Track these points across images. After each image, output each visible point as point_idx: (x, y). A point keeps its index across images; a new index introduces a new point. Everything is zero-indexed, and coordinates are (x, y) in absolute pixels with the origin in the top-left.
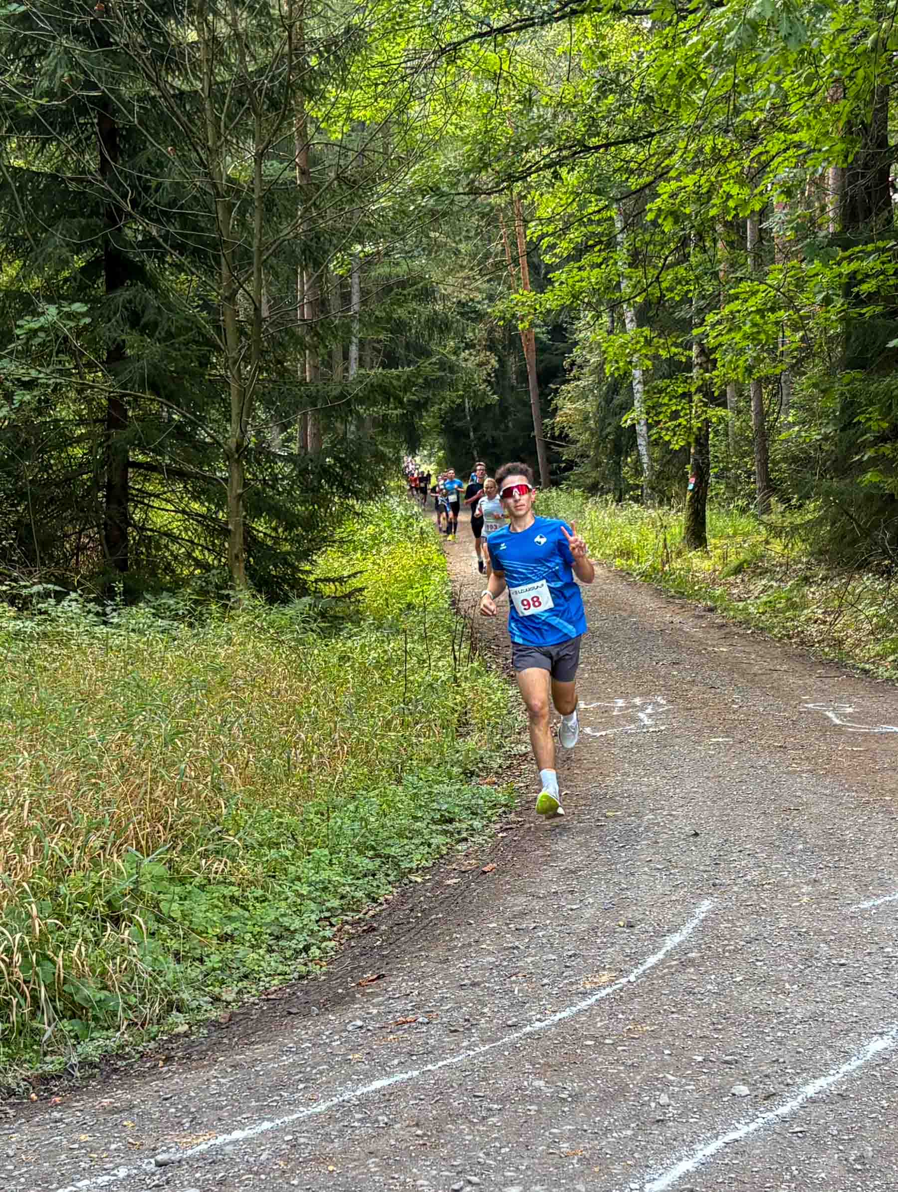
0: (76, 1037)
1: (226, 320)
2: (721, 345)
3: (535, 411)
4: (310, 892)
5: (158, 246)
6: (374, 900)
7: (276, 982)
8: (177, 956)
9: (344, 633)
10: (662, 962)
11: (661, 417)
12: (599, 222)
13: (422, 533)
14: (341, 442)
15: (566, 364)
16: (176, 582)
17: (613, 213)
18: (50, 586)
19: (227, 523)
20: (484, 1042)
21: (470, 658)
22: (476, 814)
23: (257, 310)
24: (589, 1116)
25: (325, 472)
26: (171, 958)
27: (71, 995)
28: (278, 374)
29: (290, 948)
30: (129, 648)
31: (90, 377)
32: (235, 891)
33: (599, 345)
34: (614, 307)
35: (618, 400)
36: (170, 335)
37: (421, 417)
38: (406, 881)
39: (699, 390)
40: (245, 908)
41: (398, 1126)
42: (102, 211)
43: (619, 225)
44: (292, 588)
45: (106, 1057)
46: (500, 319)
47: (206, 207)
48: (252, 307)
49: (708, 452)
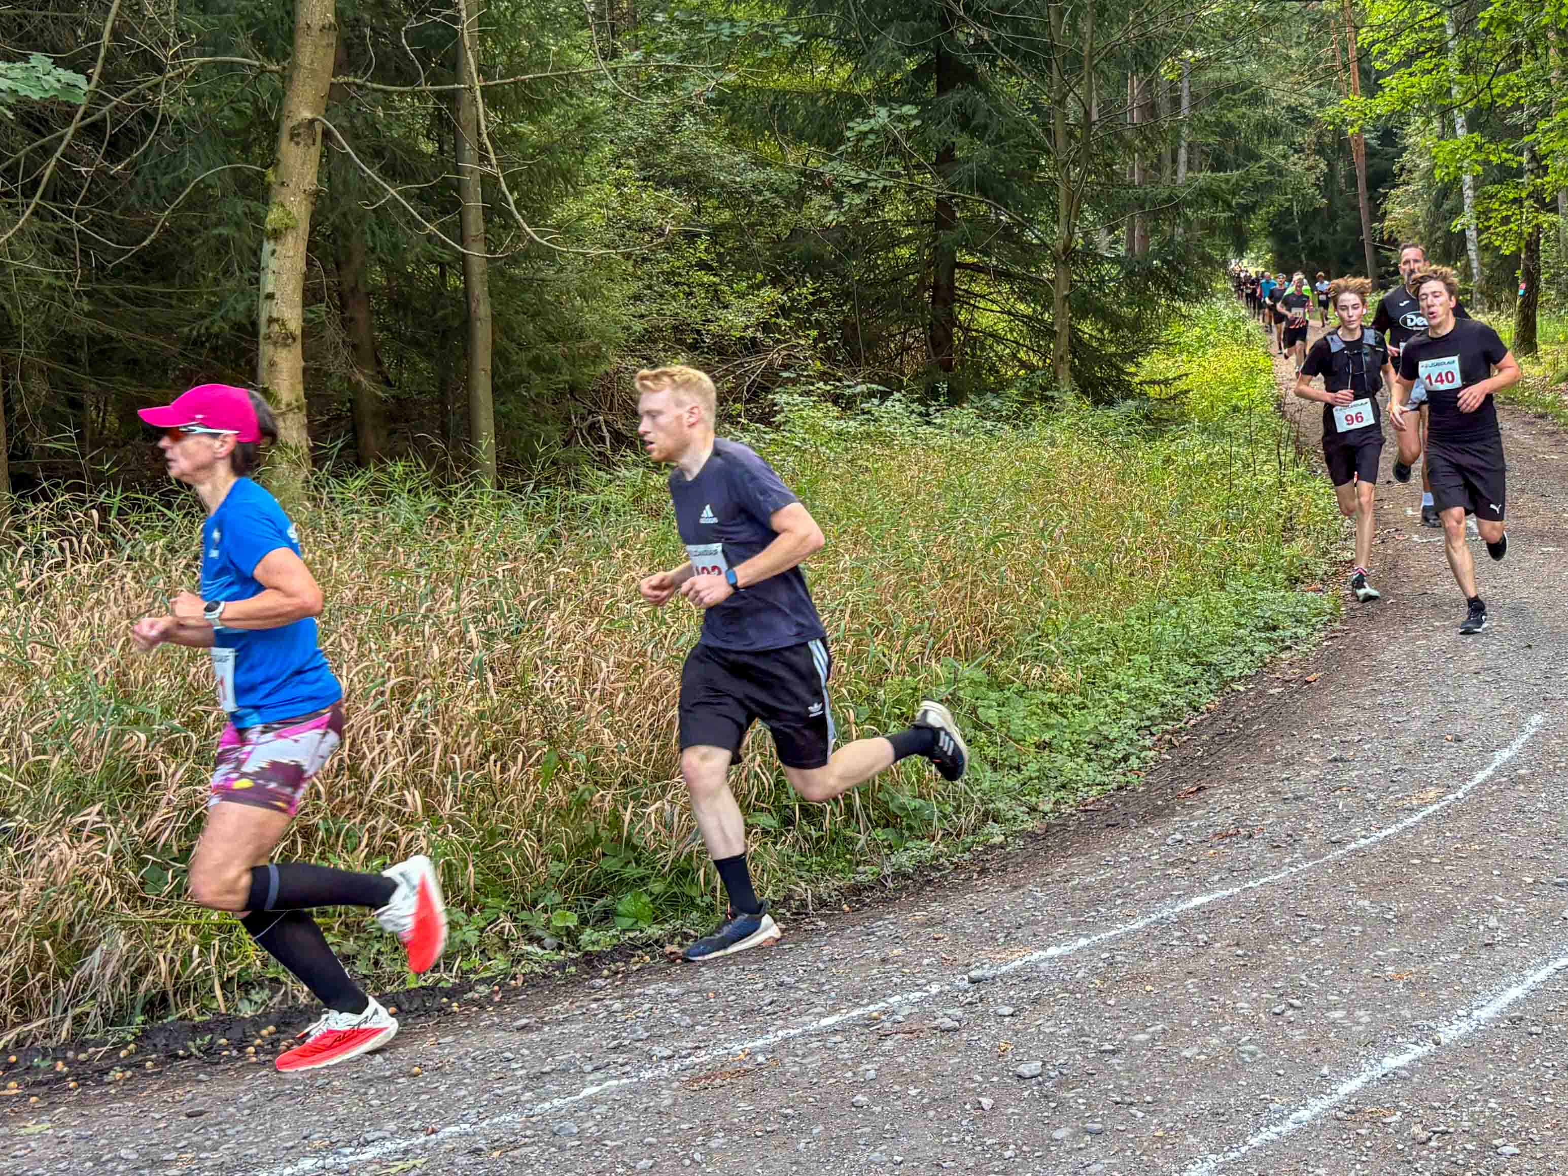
0: (890, 847)
1: (1056, 123)
2: (1552, 152)
3: (1364, 217)
4: (1130, 700)
5: (990, 50)
6: (1196, 709)
7: (1094, 793)
8: (994, 766)
9: (1169, 436)
10: (1491, 778)
11: (1492, 222)
12: (1430, 29)
13: (1248, 335)
14: (1168, 245)
15: (1396, 168)
16: (1000, 383)
17: (1445, 20)
18: (874, 386)
19: (1052, 324)
20: (1307, 858)
21: (1295, 462)
22: (1301, 622)
23: (1087, 114)
24: (1415, 937)
25: (1152, 274)
26: (987, 767)
27: (886, 803)
28: (1107, 176)
29: (1108, 757)
30: (952, 449)
31: (918, 178)
32: (1053, 697)
33: (1429, 150)
34: (1445, 112)
35: (1446, 206)
36: (1000, 138)
37: (1249, 221)
38: (1228, 690)
39: (1529, 196)
40: (1064, 716)
41: (1218, 945)
42: (934, 15)
43: (1450, 32)
44: (1117, 389)
45: (920, 867)
46: (1330, 123)
47: (1039, 13)
48: (1082, 110)
49: (1538, 258)
